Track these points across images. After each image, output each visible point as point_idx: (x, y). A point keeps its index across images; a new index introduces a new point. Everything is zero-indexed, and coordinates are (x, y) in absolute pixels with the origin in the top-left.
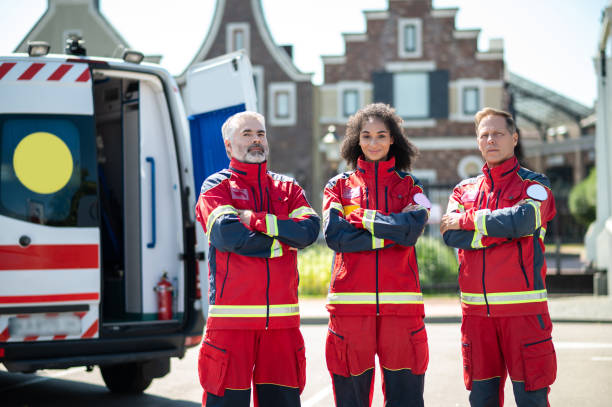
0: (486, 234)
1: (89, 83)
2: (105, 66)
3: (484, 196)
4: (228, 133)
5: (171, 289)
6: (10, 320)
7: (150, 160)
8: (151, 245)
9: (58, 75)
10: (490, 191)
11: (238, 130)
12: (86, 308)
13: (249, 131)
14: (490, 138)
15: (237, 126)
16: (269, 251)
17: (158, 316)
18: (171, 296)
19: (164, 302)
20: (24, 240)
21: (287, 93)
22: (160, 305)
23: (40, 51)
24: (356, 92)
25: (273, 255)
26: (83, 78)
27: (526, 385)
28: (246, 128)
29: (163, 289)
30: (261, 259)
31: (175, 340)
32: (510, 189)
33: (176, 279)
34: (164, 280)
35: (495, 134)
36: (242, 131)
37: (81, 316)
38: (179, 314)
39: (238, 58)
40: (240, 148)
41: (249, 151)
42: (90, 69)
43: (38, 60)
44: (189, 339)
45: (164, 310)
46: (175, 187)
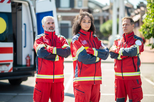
0: (122, 55)
1: (10, 4)
3: (123, 43)
4: (43, 23)
5: (30, 58)
7: (25, 24)
8: (25, 47)
9: (2, 1)
10: (124, 42)
11: (46, 22)
12: (9, 64)
13: (49, 23)
14: (124, 26)
15: (46, 21)
16: (55, 59)
17: (26, 65)
18: (30, 60)
19: (28, 62)
25: (56, 60)
26: (8, 2)
27: (133, 101)
28: (49, 22)
29: (28, 58)
30: (52, 61)
31: (32, 72)
32: (131, 41)
33: (31, 56)
34: (28, 56)
35: (126, 25)
36: (47, 22)
37: (8, 66)
38: (32, 65)
40: (47, 28)
41: (49, 29)
44: (35, 72)
45: (28, 64)
46: (31, 32)
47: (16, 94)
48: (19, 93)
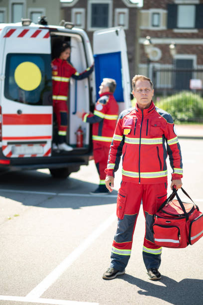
1: (49, 39)
2: (56, 30)
5: (82, 133)
6: (13, 147)
8: (74, 113)
9: (35, 35)
12: (45, 142)
17: (77, 146)
18: (83, 137)
19: (80, 139)
20: (19, 112)
21: (124, 13)
22: (78, 141)
23: (27, 23)
24: (158, 14)
26: (46, 37)
29: (79, 133)
31: (84, 157)
33: (85, 129)
34: (80, 129)
37: (43, 146)
38: (86, 146)
39: (118, 30)
42: (50, 32)
43: (26, 28)
44: (91, 157)
45: (79, 143)
46: (86, 87)
47: (54, 194)
48: (60, 193)
